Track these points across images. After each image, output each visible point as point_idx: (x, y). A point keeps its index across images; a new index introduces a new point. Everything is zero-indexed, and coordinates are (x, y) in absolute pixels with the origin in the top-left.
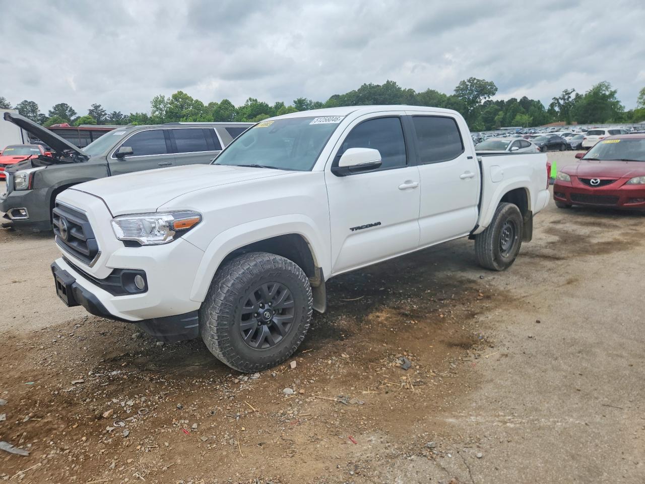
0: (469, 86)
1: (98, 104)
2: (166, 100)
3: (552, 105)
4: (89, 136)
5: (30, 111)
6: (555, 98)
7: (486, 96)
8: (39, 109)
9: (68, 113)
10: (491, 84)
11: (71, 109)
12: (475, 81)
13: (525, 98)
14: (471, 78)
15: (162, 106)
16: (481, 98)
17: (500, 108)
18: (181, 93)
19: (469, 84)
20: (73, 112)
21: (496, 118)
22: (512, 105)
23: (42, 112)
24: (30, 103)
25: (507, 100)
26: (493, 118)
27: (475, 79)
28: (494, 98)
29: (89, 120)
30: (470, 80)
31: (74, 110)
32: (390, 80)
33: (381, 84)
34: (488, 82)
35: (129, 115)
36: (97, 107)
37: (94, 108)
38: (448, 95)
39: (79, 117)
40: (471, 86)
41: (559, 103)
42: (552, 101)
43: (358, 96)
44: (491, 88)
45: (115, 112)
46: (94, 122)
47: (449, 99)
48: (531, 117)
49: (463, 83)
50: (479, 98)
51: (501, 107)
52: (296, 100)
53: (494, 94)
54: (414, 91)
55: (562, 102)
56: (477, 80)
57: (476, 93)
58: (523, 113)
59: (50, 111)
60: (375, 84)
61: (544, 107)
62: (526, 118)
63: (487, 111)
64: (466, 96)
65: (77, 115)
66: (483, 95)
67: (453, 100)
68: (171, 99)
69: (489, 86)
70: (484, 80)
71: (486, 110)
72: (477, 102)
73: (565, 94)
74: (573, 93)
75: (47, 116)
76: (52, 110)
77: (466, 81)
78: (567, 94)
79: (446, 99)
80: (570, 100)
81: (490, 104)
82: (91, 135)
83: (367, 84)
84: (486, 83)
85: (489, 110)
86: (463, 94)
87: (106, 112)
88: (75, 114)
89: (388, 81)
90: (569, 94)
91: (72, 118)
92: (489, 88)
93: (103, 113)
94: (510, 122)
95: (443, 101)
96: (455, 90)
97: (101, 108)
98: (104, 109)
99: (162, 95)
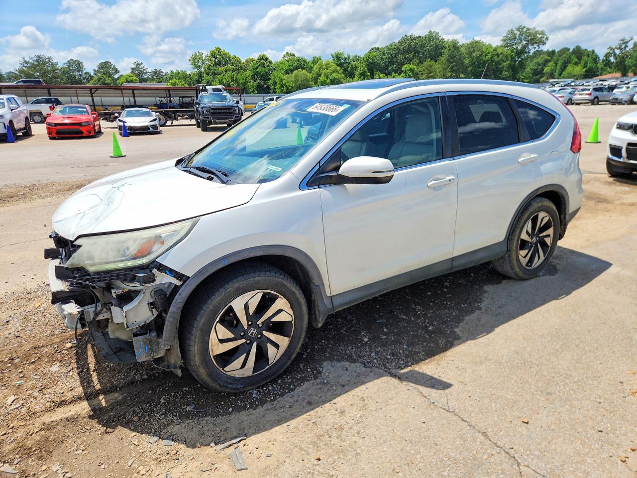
0: (517, 36)
1: (139, 62)
2: (204, 57)
3: (607, 55)
4: (132, 95)
5: (75, 70)
6: (610, 48)
7: (535, 45)
8: (84, 67)
9: (111, 71)
10: (542, 33)
11: (114, 66)
12: (525, 30)
13: (578, 48)
14: (521, 26)
15: (200, 63)
16: (530, 47)
17: (549, 58)
18: (219, 50)
19: (518, 33)
20: (117, 71)
21: (546, 69)
22: (563, 56)
23: (87, 71)
24: (76, 61)
25: (558, 50)
26: (543, 69)
27: (524, 27)
28: (545, 48)
29: (131, 78)
30: (518, 28)
31: (117, 69)
32: (432, 31)
33: (423, 35)
34: (538, 31)
35: (169, 72)
36: (138, 65)
37: (135, 66)
38: (494, 46)
39: (122, 75)
40: (520, 35)
41: (615, 54)
42: (608, 51)
43: (398, 49)
44: (541, 37)
45: (156, 70)
46: (136, 80)
47: (495, 49)
48: (583, 68)
49: (512, 32)
50: (528, 48)
51: (552, 58)
52: (334, 54)
53: (544, 44)
54: (458, 42)
55: (618, 52)
56: (527, 28)
57: (525, 42)
58: (576, 64)
59: (94, 70)
60: (417, 35)
61: (599, 58)
62: (579, 70)
63: (535, 63)
64: (514, 46)
65: (120, 74)
66: (533, 44)
67: (499, 51)
68: (209, 55)
69: (540, 34)
70: (534, 28)
71: (535, 61)
72: (526, 53)
73: (621, 42)
74: (631, 41)
75: (92, 74)
76: (97, 69)
77: (514, 29)
78: (624, 43)
79: (491, 50)
80: (627, 49)
81: (540, 54)
82: (133, 93)
83: (408, 35)
84: (536, 32)
85: (538, 60)
86: (510, 43)
87: (148, 70)
88: (119, 72)
89: (430, 32)
90: (627, 42)
91: (116, 76)
92: (540, 36)
93: (145, 71)
94: (560, 74)
95: (489, 53)
96: (501, 40)
97: (142, 66)
98: (145, 67)
99: (200, 52)
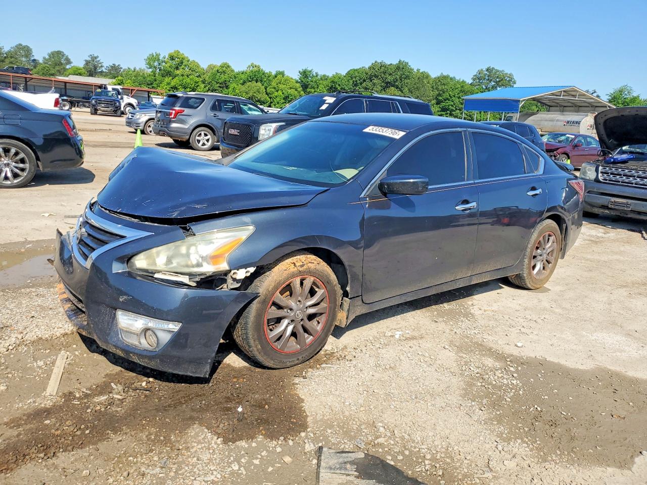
0: (487, 76)
1: (95, 55)
2: (161, 58)
5: (23, 56)
8: (33, 54)
9: (63, 61)
10: (511, 76)
11: (67, 57)
12: (494, 71)
14: (490, 67)
15: (156, 64)
18: (178, 53)
19: (487, 73)
23: (35, 58)
24: (25, 47)
27: (493, 68)
29: (80, 71)
30: (488, 69)
31: (69, 60)
32: (402, 60)
33: (393, 63)
34: (507, 73)
35: (128, 69)
36: (94, 58)
37: (90, 59)
39: (74, 67)
40: (489, 75)
43: (367, 73)
44: (510, 80)
45: (113, 64)
46: (85, 74)
49: (480, 72)
52: (303, 70)
54: (428, 75)
56: (496, 70)
59: (44, 58)
60: (388, 62)
64: (483, 86)
65: (72, 65)
66: (500, 86)
68: (167, 57)
69: (508, 77)
70: (503, 71)
75: (41, 61)
76: (47, 57)
77: (484, 70)
79: (459, 86)
83: (378, 62)
84: (505, 74)
86: (479, 83)
87: (103, 64)
88: (71, 63)
92: (508, 79)
93: (100, 65)
96: (472, 78)
97: (98, 59)
98: (101, 61)
99: (158, 53)
